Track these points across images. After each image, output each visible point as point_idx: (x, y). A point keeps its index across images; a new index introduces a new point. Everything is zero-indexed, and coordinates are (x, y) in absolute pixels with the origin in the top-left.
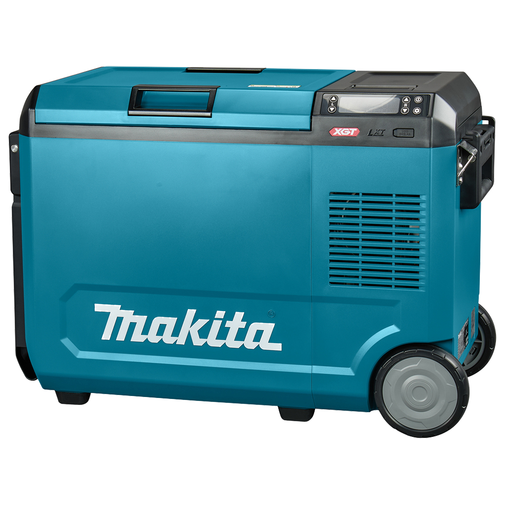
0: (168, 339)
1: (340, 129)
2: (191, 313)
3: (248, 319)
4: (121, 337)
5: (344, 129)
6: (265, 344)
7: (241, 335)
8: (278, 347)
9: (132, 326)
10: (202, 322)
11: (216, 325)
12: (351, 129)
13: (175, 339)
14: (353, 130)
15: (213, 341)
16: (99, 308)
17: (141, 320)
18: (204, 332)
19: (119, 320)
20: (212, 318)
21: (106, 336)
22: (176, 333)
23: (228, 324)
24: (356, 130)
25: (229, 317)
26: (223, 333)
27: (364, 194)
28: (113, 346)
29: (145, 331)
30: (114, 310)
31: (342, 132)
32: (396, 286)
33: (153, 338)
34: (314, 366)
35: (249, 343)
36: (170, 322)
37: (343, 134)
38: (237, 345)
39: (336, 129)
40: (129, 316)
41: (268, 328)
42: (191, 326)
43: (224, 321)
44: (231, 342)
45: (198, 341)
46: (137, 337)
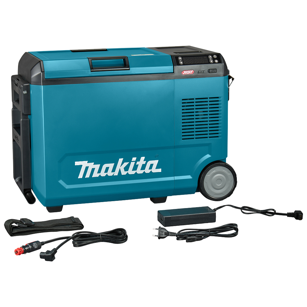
0: (110, 173)
1: (186, 71)
2: (121, 160)
3: (147, 160)
4: (88, 176)
5: (188, 71)
6: (154, 170)
7: (144, 167)
8: (160, 170)
9: (93, 170)
10: (126, 164)
11: (132, 164)
12: (190, 71)
13: (113, 173)
14: (191, 71)
15: (131, 172)
16: (77, 163)
17: (97, 167)
18: (126, 169)
19: (87, 168)
20: (130, 161)
21: (81, 176)
22: (114, 170)
23: (138, 163)
24: (193, 71)
25: (138, 160)
26: (135, 168)
27: (196, 99)
28: (84, 180)
29: (99, 171)
30: (84, 164)
31: (187, 72)
32: (210, 137)
33: (103, 174)
34: (175, 177)
35: (147, 171)
36: (111, 166)
37: (187, 73)
38: (142, 172)
39: (184, 71)
40: (91, 165)
41: (155, 162)
42: (121, 166)
43: (136, 162)
44: (139, 171)
45: (124, 173)
46: (96, 175)
